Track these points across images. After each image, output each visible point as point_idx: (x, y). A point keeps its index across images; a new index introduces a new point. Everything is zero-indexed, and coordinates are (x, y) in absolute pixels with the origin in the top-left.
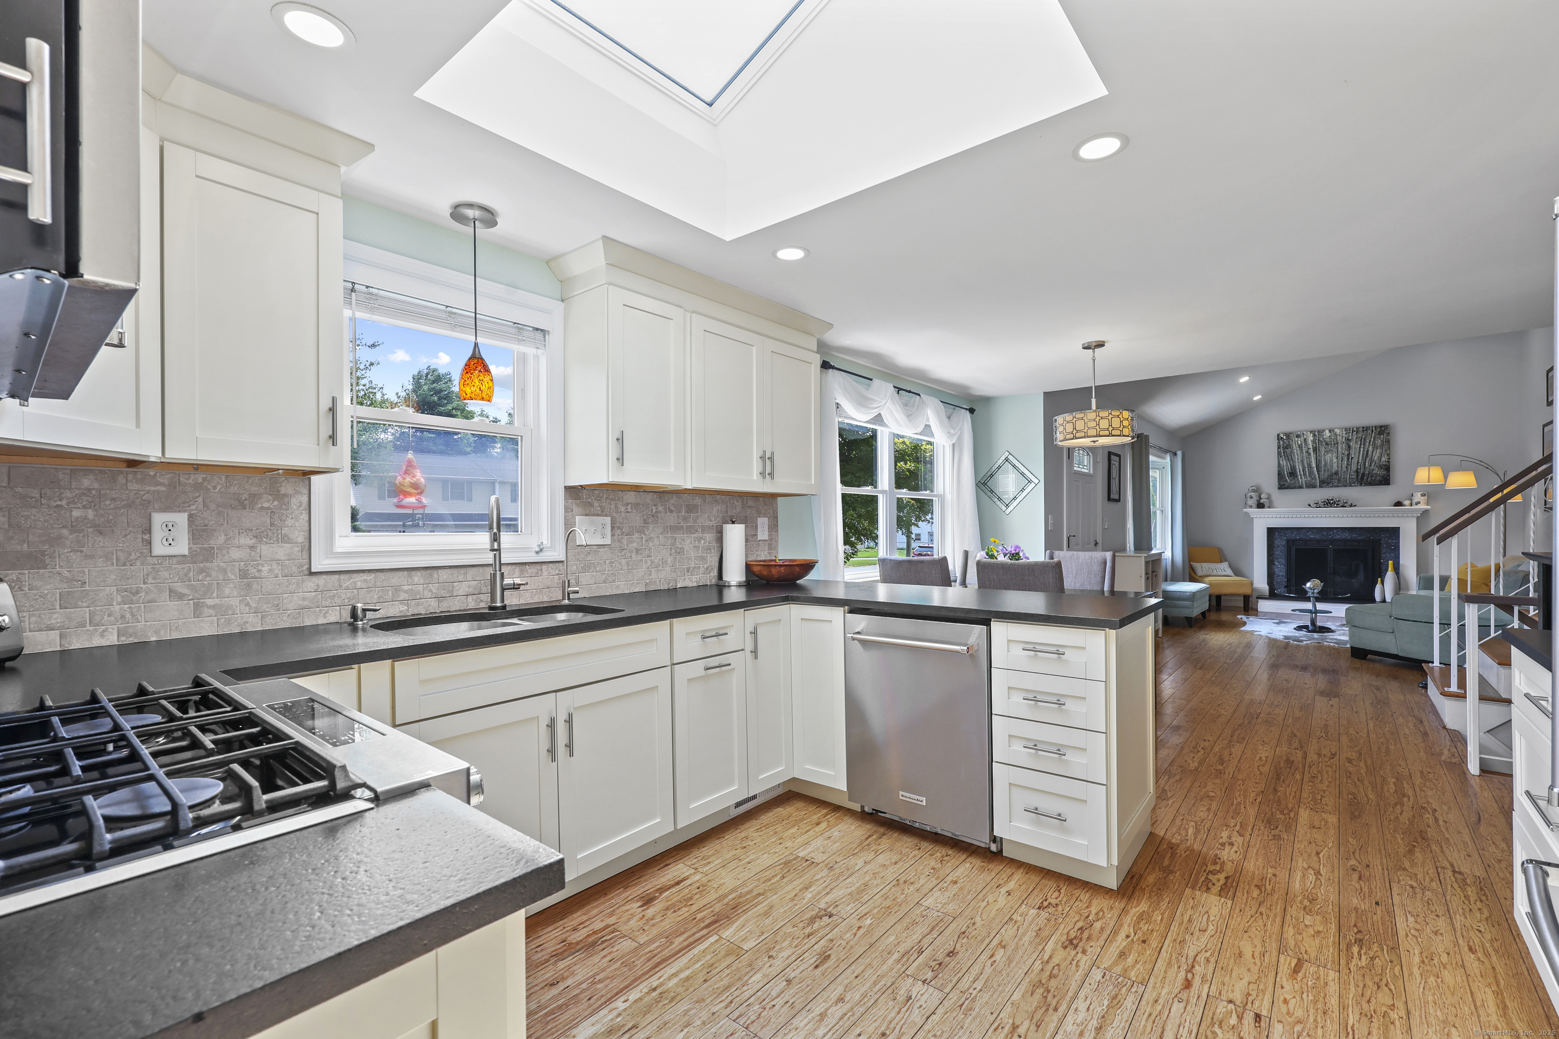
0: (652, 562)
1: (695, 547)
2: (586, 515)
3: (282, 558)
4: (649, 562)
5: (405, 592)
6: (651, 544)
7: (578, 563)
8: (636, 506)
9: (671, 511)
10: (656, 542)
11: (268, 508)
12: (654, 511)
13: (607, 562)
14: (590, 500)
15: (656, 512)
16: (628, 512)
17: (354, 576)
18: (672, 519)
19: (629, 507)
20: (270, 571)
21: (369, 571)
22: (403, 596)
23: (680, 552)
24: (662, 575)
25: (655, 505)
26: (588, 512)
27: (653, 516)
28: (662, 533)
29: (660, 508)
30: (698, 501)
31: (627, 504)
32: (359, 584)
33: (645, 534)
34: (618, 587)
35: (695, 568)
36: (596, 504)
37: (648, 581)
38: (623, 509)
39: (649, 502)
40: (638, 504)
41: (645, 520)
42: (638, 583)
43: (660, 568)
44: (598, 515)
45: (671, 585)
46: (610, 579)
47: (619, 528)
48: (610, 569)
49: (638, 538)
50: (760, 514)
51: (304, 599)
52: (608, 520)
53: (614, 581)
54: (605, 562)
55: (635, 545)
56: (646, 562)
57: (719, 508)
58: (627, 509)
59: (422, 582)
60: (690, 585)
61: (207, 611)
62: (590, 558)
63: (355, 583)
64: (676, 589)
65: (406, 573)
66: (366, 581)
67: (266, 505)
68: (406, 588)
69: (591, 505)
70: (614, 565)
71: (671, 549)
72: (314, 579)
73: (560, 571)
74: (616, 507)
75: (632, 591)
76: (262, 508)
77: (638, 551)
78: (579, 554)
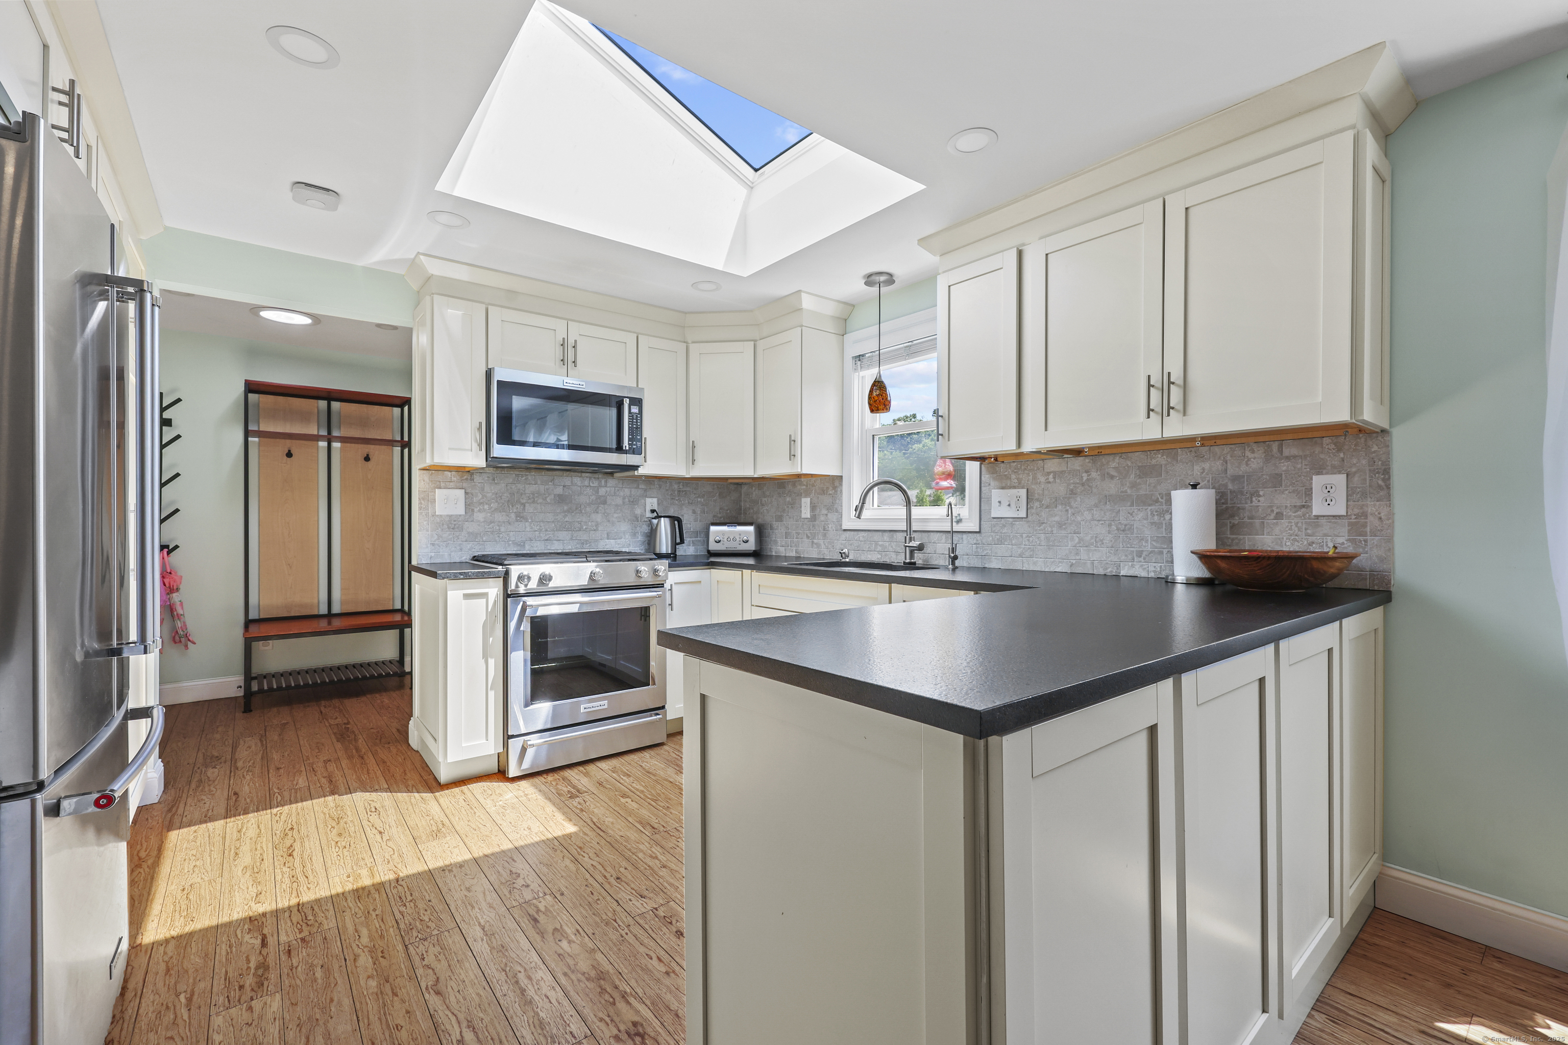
0: (1081, 540)
1: (1152, 523)
2: (1003, 488)
3: (835, 521)
4: (1077, 540)
5: (881, 546)
6: (1079, 519)
7: (994, 534)
8: (1057, 474)
9: (1112, 477)
10: (1087, 515)
11: (831, 494)
12: (1085, 478)
13: (1024, 535)
14: (1006, 473)
15: (1088, 480)
16: (1049, 482)
17: (859, 533)
18: (1112, 487)
19: (1051, 476)
20: (832, 527)
21: (865, 530)
22: (879, 548)
23: (1126, 529)
24: (1096, 556)
25: (1087, 472)
26: (1004, 485)
27: (1083, 485)
28: (1096, 506)
29: (1094, 474)
30: (1160, 459)
31: (1049, 473)
32: (861, 539)
33: (1071, 507)
34: (1035, 563)
35: (1151, 552)
36: (1013, 476)
37: (1074, 562)
38: (1042, 479)
39: (1078, 468)
40: (1062, 472)
41: (1072, 491)
42: (1060, 562)
43: (1093, 548)
44: (1015, 487)
45: (1110, 571)
46: (1027, 554)
47: (1037, 500)
48: (1027, 543)
49: (1062, 511)
50: (1320, 469)
51: (842, 544)
52: (1023, 493)
53: (1031, 557)
54: (1022, 536)
55: (1057, 519)
56: (1072, 539)
57: (1207, 465)
58: (1048, 479)
59: (888, 540)
60: (1143, 574)
61: (815, 546)
62: (1005, 530)
63: (859, 537)
64: (1117, 577)
65: (881, 533)
66: (863, 537)
67: (831, 492)
68: (880, 543)
69: (1008, 477)
70: (1031, 539)
71: (1110, 525)
72: (845, 533)
73: (977, 540)
74: (1035, 478)
75: (1052, 570)
76: (830, 494)
77: (1060, 525)
78: (995, 526)
